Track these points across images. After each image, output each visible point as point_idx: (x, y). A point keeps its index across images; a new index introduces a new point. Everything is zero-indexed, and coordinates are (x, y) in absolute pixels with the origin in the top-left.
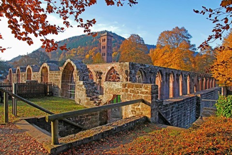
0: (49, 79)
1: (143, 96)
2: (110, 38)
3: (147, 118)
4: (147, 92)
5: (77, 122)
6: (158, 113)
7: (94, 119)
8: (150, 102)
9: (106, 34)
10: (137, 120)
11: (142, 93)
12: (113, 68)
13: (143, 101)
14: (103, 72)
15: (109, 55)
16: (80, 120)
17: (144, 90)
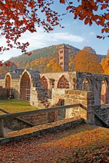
0: (11, 85)
1: (81, 101)
2: (66, 50)
3: (84, 120)
4: (84, 98)
5: (28, 120)
6: (94, 116)
7: (43, 118)
8: (86, 106)
9: (63, 46)
10: (74, 121)
11: (80, 99)
12: (63, 76)
13: (81, 106)
14: (56, 80)
15: (66, 64)
16: (31, 119)
17: (81, 96)
